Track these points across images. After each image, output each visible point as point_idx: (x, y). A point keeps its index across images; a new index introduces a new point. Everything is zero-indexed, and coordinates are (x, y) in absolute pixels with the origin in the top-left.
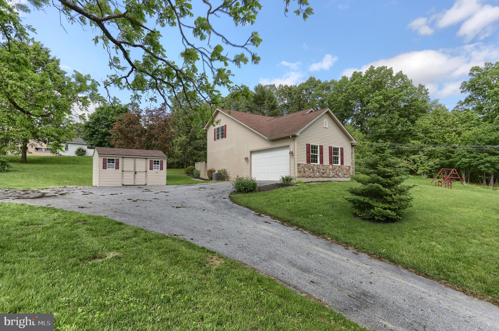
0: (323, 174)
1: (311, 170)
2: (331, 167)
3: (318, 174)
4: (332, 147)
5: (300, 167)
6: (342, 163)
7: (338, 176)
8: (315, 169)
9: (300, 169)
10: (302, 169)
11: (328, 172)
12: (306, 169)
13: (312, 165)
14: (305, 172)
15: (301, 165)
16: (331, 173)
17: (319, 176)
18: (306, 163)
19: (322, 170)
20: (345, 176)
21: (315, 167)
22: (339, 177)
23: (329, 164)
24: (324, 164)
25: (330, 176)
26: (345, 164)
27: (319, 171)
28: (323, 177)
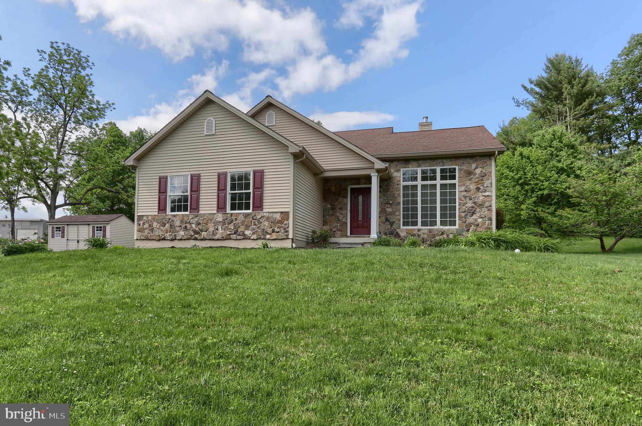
0: (195, 232)
1: (167, 226)
2: (220, 217)
3: (182, 233)
4: (226, 174)
5: (141, 222)
6: (259, 206)
7: (242, 237)
8: (178, 223)
9: (141, 225)
10: (146, 226)
11: (211, 229)
12: (155, 224)
13: (169, 217)
14: (152, 230)
15: (145, 218)
16: (220, 231)
17: (185, 237)
18: (156, 213)
19: (194, 226)
20: (268, 236)
21: (175, 219)
22: (246, 238)
23: (215, 212)
24: (201, 212)
25: (216, 237)
26: (268, 208)
27: (186, 227)
28: (196, 239)
